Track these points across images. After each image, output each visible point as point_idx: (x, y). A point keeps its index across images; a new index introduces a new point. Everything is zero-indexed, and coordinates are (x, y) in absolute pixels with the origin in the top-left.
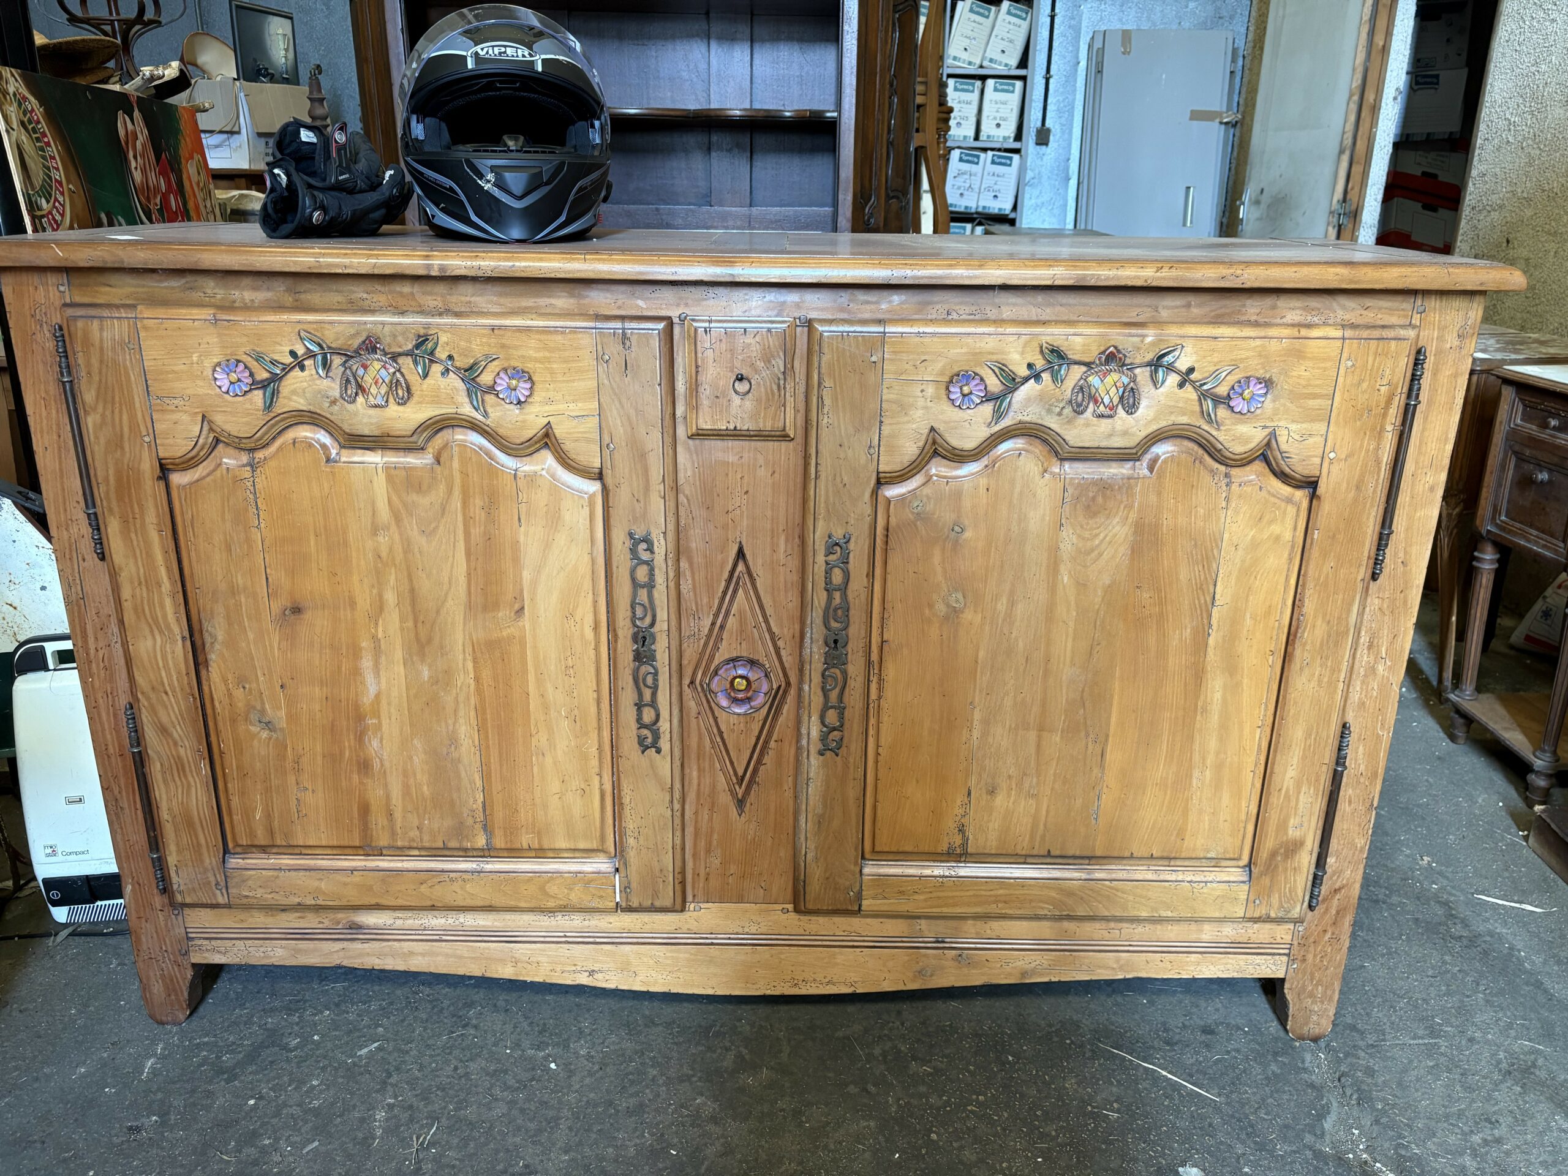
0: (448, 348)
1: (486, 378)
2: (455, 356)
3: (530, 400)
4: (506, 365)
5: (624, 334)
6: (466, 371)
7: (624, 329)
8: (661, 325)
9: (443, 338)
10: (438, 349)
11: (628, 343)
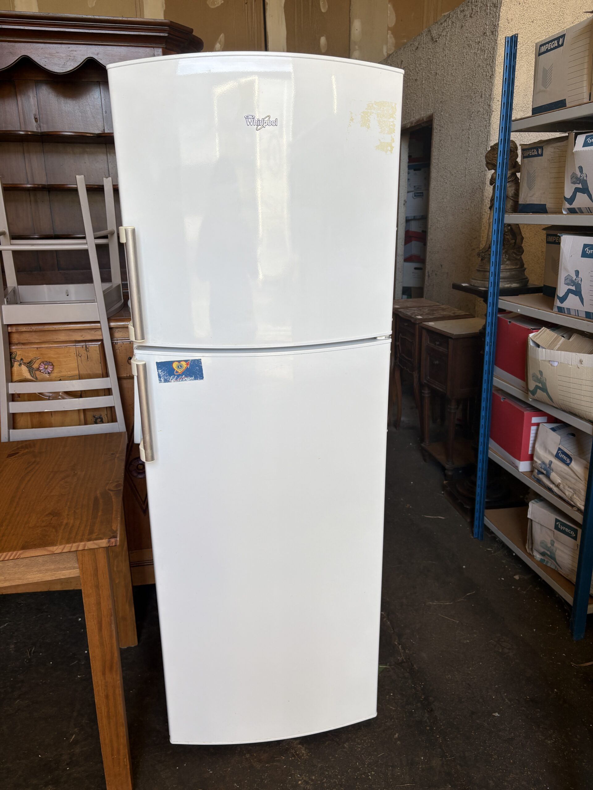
0: (20, 356)
1: (35, 366)
2: (24, 359)
3: (52, 372)
4: (43, 360)
5: (86, 347)
6: (28, 363)
7: (86, 345)
8: (100, 343)
9: (19, 353)
10: (17, 357)
11: (88, 350)
